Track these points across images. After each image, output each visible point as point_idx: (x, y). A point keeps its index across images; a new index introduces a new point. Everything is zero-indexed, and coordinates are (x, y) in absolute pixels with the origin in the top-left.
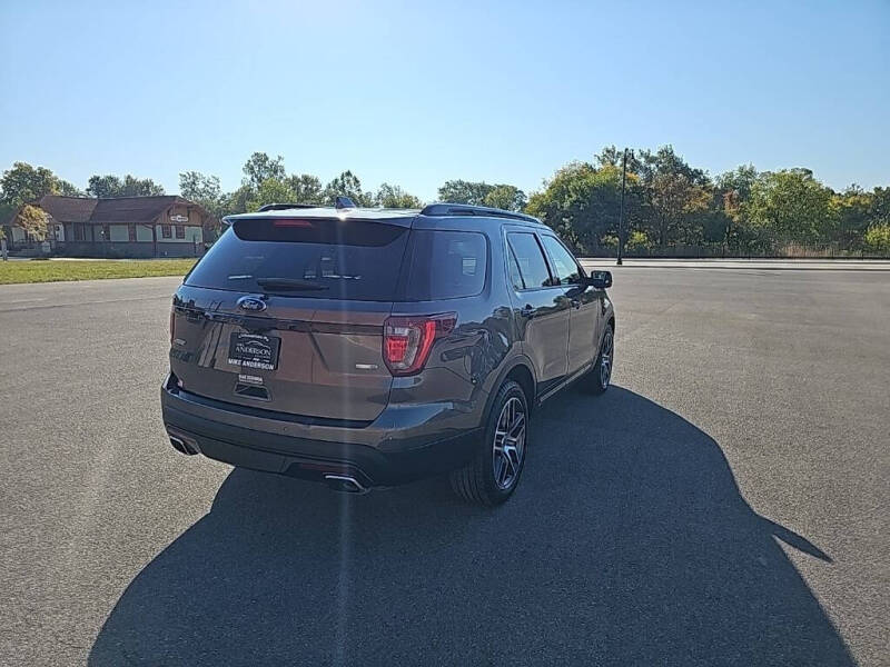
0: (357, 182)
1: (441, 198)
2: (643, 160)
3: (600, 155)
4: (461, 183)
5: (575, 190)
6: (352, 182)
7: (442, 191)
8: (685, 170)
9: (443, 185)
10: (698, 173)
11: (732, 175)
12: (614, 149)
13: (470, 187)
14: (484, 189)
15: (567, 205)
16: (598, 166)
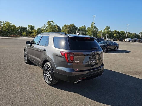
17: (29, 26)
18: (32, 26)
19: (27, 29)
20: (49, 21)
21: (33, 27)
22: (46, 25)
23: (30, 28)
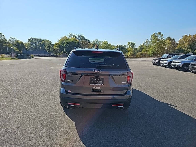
0: (4, 36)
1: (29, 42)
2: (77, 37)
3: (69, 35)
4: (34, 38)
5: (66, 42)
6: (2, 36)
7: (29, 40)
8: (86, 39)
9: (29, 39)
10: (88, 40)
11: (94, 41)
12: (71, 34)
13: (37, 40)
14: (41, 40)
15: (64, 45)
16: (68, 37)
17: (129, 43)
18: (132, 43)
19: (126, 48)
20: (154, 34)
21: (133, 45)
22: (150, 40)
23: (130, 47)
